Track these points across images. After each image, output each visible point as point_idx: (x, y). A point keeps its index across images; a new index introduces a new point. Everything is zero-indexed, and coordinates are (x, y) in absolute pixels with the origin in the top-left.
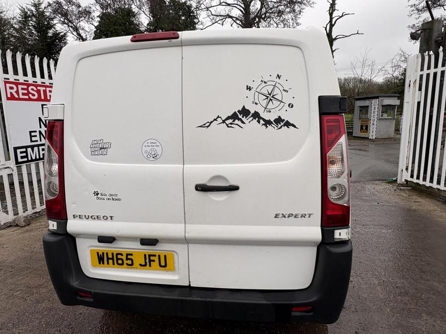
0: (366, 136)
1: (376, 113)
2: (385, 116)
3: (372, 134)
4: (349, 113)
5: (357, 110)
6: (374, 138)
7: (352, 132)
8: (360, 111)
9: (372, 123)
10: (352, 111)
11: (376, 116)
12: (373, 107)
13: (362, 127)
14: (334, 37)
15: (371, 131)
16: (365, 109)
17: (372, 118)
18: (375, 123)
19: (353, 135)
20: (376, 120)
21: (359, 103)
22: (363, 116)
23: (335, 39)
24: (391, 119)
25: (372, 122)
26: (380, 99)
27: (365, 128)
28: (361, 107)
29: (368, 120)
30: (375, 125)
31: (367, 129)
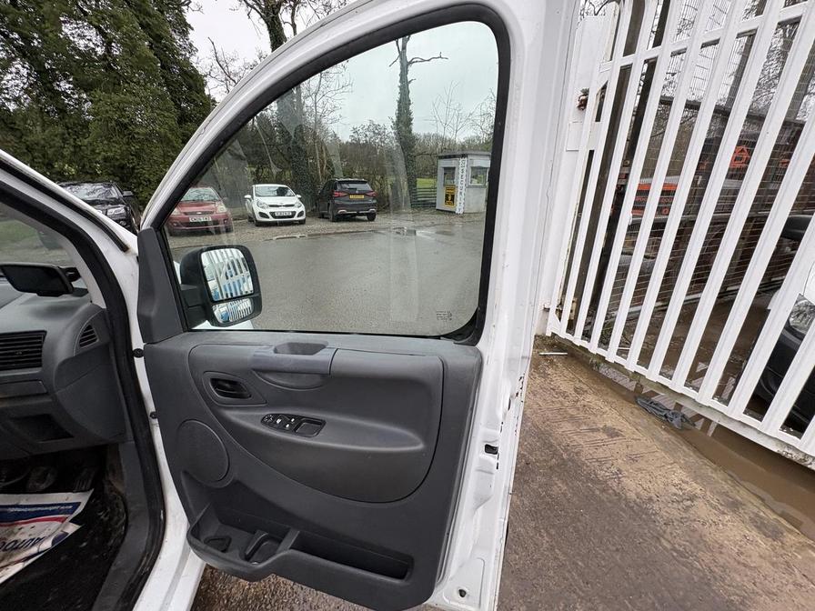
0: (452, 210)
1: (464, 177)
2: (475, 181)
3: (459, 207)
4: (431, 177)
5: (440, 173)
6: (461, 212)
7: (435, 204)
8: (445, 174)
10: (433, 175)
11: (464, 183)
12: (461, 169)
13: (447, 196)
14: (409, 60)
15: (458, 202)
16: (450, 172)
17: (459, 185)
18: (463, 192)
19: (437, 208)
20: (464, 187)
21: (444, 163)
22: (448, 182)
23: (411, 63)
24: (480, 187)
25: (459, 191)
26: (470, 157)
27: (450, 198)
28: (445, 168)
29: (453, 188)
30: (463, 194)
31: (453, 199)
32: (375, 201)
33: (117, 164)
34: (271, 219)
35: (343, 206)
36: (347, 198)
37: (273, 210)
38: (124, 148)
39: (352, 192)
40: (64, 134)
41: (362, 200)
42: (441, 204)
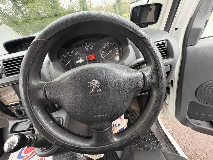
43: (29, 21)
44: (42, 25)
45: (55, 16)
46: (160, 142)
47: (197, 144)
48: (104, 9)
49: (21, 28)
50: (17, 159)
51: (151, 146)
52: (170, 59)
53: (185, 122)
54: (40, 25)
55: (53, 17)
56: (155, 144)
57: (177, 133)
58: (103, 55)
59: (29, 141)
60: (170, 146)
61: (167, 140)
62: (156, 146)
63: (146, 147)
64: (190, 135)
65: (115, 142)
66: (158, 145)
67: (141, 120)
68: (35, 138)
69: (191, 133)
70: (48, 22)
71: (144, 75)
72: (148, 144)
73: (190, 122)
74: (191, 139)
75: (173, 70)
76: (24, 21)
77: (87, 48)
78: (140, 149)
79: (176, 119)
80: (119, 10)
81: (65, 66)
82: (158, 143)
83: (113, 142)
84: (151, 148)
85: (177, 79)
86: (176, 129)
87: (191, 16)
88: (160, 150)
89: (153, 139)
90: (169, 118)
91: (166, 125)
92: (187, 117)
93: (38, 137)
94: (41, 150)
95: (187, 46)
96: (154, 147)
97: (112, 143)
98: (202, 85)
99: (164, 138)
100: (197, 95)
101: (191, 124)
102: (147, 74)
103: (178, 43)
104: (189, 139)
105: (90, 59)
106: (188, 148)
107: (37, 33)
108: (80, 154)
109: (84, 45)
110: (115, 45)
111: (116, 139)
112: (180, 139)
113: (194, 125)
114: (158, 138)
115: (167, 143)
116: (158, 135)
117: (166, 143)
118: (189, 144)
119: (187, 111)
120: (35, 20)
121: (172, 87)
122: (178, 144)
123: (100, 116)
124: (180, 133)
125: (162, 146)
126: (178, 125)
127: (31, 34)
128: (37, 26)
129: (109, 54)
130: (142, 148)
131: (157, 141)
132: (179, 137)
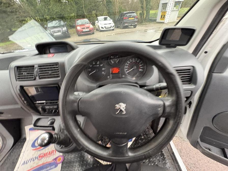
0: (163, 22)
1: (171, 7)
2: (175, 8)
5: (160, 6)
6: (167, 22)
7: (156, 20)
8: (162, 6)
9: (167, 14)
11: (170, 9)
12: (170, 3)
15: (166, 19)
16: (165, 5)
17: (168, 11)
18: (169, 13)
19: (157, 21)
20: (170, 11)
22: (163, 10)
24: (177, 11)
27: (163, 17)
28: (163, 4)
29: (165, 12)
30: (169, 15)
31: (164, 17)
32: (137, 20)
33: (59, 14)
34: (105, 29)
35: (126, 23)
36: (128, 19)
37: (105, 25)
38: (60, 8)
39: (130, 17)
40: (44, 5)
41: (133, 20)
42: (159, 20)
43: (48, 6)
44: (61, 13)
45: (75, 4)
46: (166, 159)
47: (204, 167)
48: (130, 2)
49: (39, 13)
50: (31, 147)
51: (157, 161)
52: (193, 85)
53: (195, 144)
54: (59, 12)
55: (73, 5)
56: (161, 160)
57: (186, 152)
58: (127, 69)
59: (54, 139)
60: (175, 164)
61: (174, 158)
62: (162, 161)
63: (151, 161)
64: (199, 156)
65: (129, 156)
66: (164, 161)
67: (154, 142)
68: (59, 137)
69: (201, 155)
70: (68, 10)
71: (164, 104)
72: (154, 158)
73: (201, 146)
74: (199, 161)
75: (194, 96)
76: (43, 6)
77: (113, 61)
78: (145, 162)
79: (187, 139)
80: (147, 5)
81: (90, 74)
82: (164, 159)
83: (127, 155)
84: (156, 163)
85: (196, 102)
86: (185, 147)
87: (225, 43)
88: (166, 166)
89: (160, 154)
90: (180, 136)
91: (175, 142)
92: (199, 140)
93: (60, 136)
94: (60, 146)
95: (214, 72)
96: (160, 162)
97: (126, 157)
98: (221, 113)
99: (171, 155)
100: (214, 121)
101: (202, 148)
102: (168, 103)
103: (204, 69)
104: (197, 160)
105: (113, 72)
106: (194, 169)
107: (55, 21)
108: (88, 155)
109: (110, 59)
110: (140, 62)
111: (130, 154)
112: (187, 159)
113: (204, 150)
114: (165, 154)
115: (174, 161)
116: (166, 152)
117: (172, 160)
118: (196, 165)
119: (200, 135)
120: (54, 6)
121: (190, 108)
122: (185, 163)
123: (121, 133)
124: (189, 153)
125: (168, 163)
126: (188, 144)
127: (49, 21)
128: (55, 13)
129: (133, 69)
130: (148, 160)
131: (163, 157)
132: (187, 156)
